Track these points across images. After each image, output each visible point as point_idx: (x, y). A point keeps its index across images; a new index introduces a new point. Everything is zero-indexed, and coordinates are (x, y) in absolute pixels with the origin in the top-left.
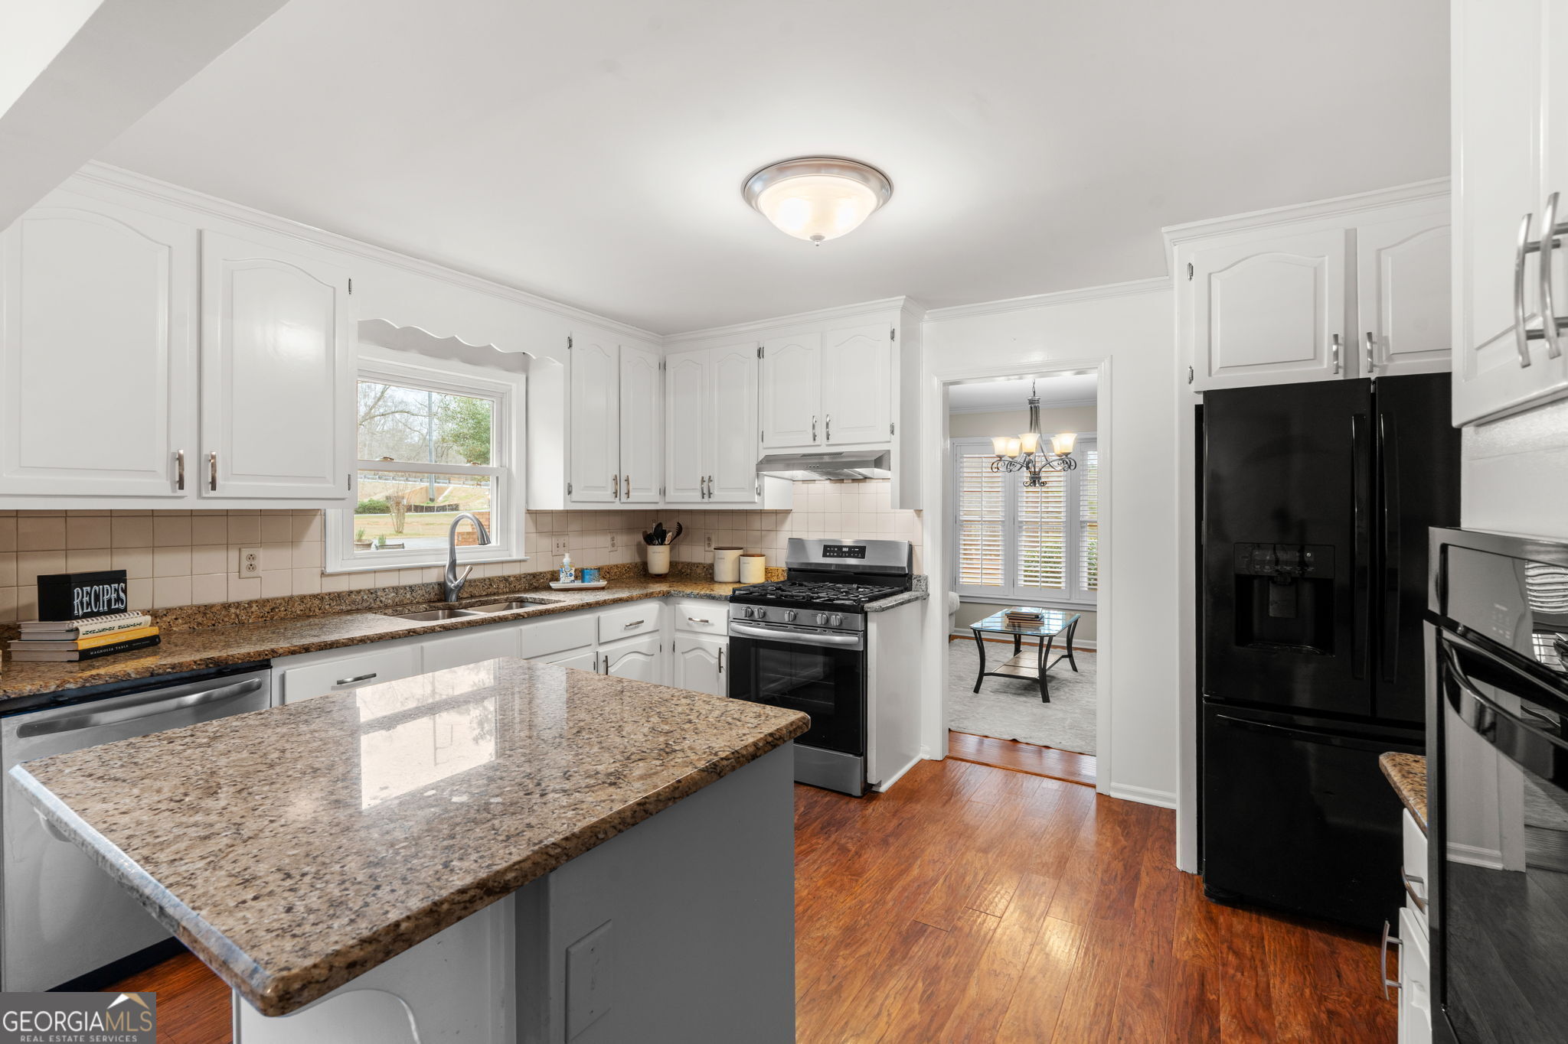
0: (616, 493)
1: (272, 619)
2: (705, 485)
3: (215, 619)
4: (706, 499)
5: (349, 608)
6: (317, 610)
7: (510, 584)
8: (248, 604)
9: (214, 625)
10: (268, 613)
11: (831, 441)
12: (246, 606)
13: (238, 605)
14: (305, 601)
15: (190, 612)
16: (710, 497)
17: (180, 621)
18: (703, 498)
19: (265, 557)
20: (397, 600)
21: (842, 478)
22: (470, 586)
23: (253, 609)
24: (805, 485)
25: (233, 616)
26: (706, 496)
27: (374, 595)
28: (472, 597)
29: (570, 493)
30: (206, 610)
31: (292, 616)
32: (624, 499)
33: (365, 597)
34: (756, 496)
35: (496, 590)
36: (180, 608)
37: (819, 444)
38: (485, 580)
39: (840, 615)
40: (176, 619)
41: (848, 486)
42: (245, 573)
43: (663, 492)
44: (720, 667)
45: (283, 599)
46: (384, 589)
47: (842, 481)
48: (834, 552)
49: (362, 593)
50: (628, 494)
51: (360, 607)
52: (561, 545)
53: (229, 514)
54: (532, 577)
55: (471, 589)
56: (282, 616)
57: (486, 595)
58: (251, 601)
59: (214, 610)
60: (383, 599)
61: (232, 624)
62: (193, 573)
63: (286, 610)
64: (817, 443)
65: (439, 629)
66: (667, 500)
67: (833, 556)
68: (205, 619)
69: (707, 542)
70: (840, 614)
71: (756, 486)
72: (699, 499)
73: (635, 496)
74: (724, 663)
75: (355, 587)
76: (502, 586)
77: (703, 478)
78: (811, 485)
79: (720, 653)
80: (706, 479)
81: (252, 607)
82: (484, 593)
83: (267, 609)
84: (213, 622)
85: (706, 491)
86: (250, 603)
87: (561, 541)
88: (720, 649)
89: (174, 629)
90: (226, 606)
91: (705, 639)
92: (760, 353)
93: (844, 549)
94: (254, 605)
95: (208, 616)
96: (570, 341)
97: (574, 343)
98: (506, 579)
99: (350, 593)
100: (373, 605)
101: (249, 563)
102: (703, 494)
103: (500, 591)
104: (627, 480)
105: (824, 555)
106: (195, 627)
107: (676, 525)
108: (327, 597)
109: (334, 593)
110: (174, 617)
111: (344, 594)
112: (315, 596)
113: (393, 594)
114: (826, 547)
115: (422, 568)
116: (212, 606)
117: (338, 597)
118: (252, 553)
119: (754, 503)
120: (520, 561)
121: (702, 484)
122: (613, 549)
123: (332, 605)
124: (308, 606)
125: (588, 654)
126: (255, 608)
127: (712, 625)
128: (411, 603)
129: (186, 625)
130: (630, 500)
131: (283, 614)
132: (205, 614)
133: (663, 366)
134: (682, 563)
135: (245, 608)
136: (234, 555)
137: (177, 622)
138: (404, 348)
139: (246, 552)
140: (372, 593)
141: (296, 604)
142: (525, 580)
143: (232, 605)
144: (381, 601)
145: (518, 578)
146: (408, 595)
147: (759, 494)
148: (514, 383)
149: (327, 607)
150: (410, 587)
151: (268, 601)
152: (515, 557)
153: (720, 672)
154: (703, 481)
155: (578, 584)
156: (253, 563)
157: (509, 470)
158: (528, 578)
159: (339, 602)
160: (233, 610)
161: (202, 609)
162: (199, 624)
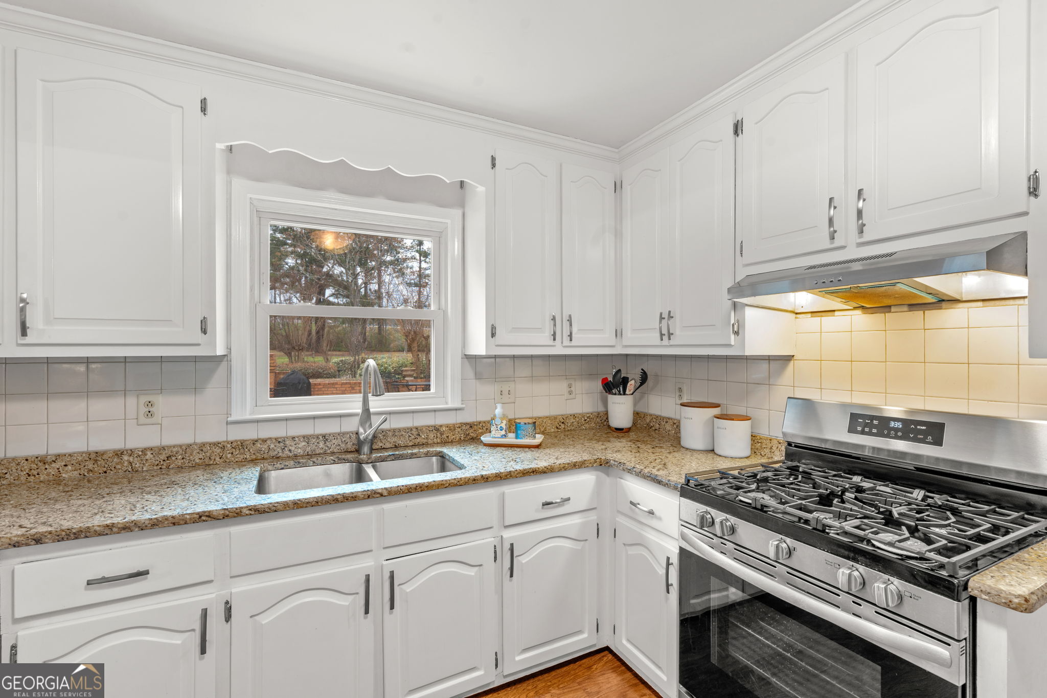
0: (554, 335)
1: (168, 467)
2: (664, 322)
3: (106, 466)
4: (665, 341)
5: (254, 457)
6: (218, 459)
7: (442, 434)
8: (142, 451)
9: (105, 472)
10: (164, 461)
11: (868, 236)
12: (140, 453)
13: (131, 452)
14: (204, 449)
15: (80, 458)
16: (669, 339)
17: (70, 467)
18: (662, 340)
19: (164, 404)
20: (308, 449)
21: (887, 302)
22: (394, 435)
23: (147, 457)
24: (816, 320)
25: (126, 464)
26: (665, 338)
27: (282, 444)
28: (396, 447)
29: (493, 335)
30: (97, 456)
31: (190, 465)
32: (566, 342)
33: (272, 446)
34: (733, 337)
35: (425, 441)
36: (70, 455)
37: (843, 244)
38: (411, 430)
39: (897, 584)
40: (66, 465)
41: (900, 318)
42: (143, 419)
43: (618, 333)
44: (668, 585)
45: (181, 446)
46: (293, 438)
47: (887, 308)
48: (871, 426)
49: (268, 442)
50: (570, 336)
51: (266, 456)
52: (505, 392)
53: (127, 360)
54: (468, 427)
55: (395, 439)
56: (180, 464)
57: (414, 446)
58: (145, 449)
59: (105, 457)
60: (293, 449)
61: (125, 471)
62: (89, 420)
63: (183, 459)
64: (837, 243)
65: (248, 512)
66: (625, 343)
67: (870, 434)
68: (96, 466)
69: (678, 394)
70: (896, 581)
71: (732, 322)
72: (657, 341)
73: (578, 338)
74: (674, 579)
75: (263, 435)
76: (431, 435)
77: (661, 314)
78: (827, 320)
79: (668, 564)
80: (665, 315)
81: (146, 455)
82: (411, 444)
83: (163, 457)
84: (105, 469)
85: (665, 331)
86: (144, 451)
87: (506, 387)
88: (668, 559)
89: (64, 475)
90: (119, 454)
91: (651, 536)
92: (737, 129)
93: (892, 424)
94: (149, 453)
95: (99, 463)
96: (493, 159)
97: (497, 162)
98: (437, 429)
99: (255, 442)
100: (280, 454)
101: (147, 410)
102: (662, 335)
103: (430, 442)
104: (570, 320)
105: (852, 430)
106: (86, 474)
107: (639, 371)
108: (229, 446)
109: (236, 441)
110: (64, 463)
111: (248, 443)
112: (216, 444)
113: (304, 444)
114: (854, 417)
115: (341, 416)
116: (103, 453)
117: (242, 445)
118: (149, 400)
119: (729, 345)
120: (456, 410)
121: (660, 322)
122: (571, 396)
123: (234, 453)
124: (208, 454)
125: (487, 540)
126: (149, 455)
127: (660, 519)
128: (325, 453)
129: (76, 472)
130: (573, 344)
131: (179, 463)
132: (96, 461)
133: (618, 187)
134: (651, 415)
135: (139, 456)
136: (131, 401)
137: (66, 468)
138: (320, 187)
139: (144, 399)
140: (279, 442)
141: (195, 452)
142: (459, 430)
143: (125, 453)
144: (290, 451)
145: (452, 428)
146: (321, 445)
147: (736, 333)
148: (450, 218)
149: (229, 456)
150: (324, 436)
151: (164, 448)
152: (450, 405)
153: (668, 592)
154: (662, 318)
155: (511, 439)
156: (151, 410)
157: (445, 313)
158: (464, 428)
159: (242, 451)
160: (126, 458)
161: (93, 456)
162: (90, 471)
